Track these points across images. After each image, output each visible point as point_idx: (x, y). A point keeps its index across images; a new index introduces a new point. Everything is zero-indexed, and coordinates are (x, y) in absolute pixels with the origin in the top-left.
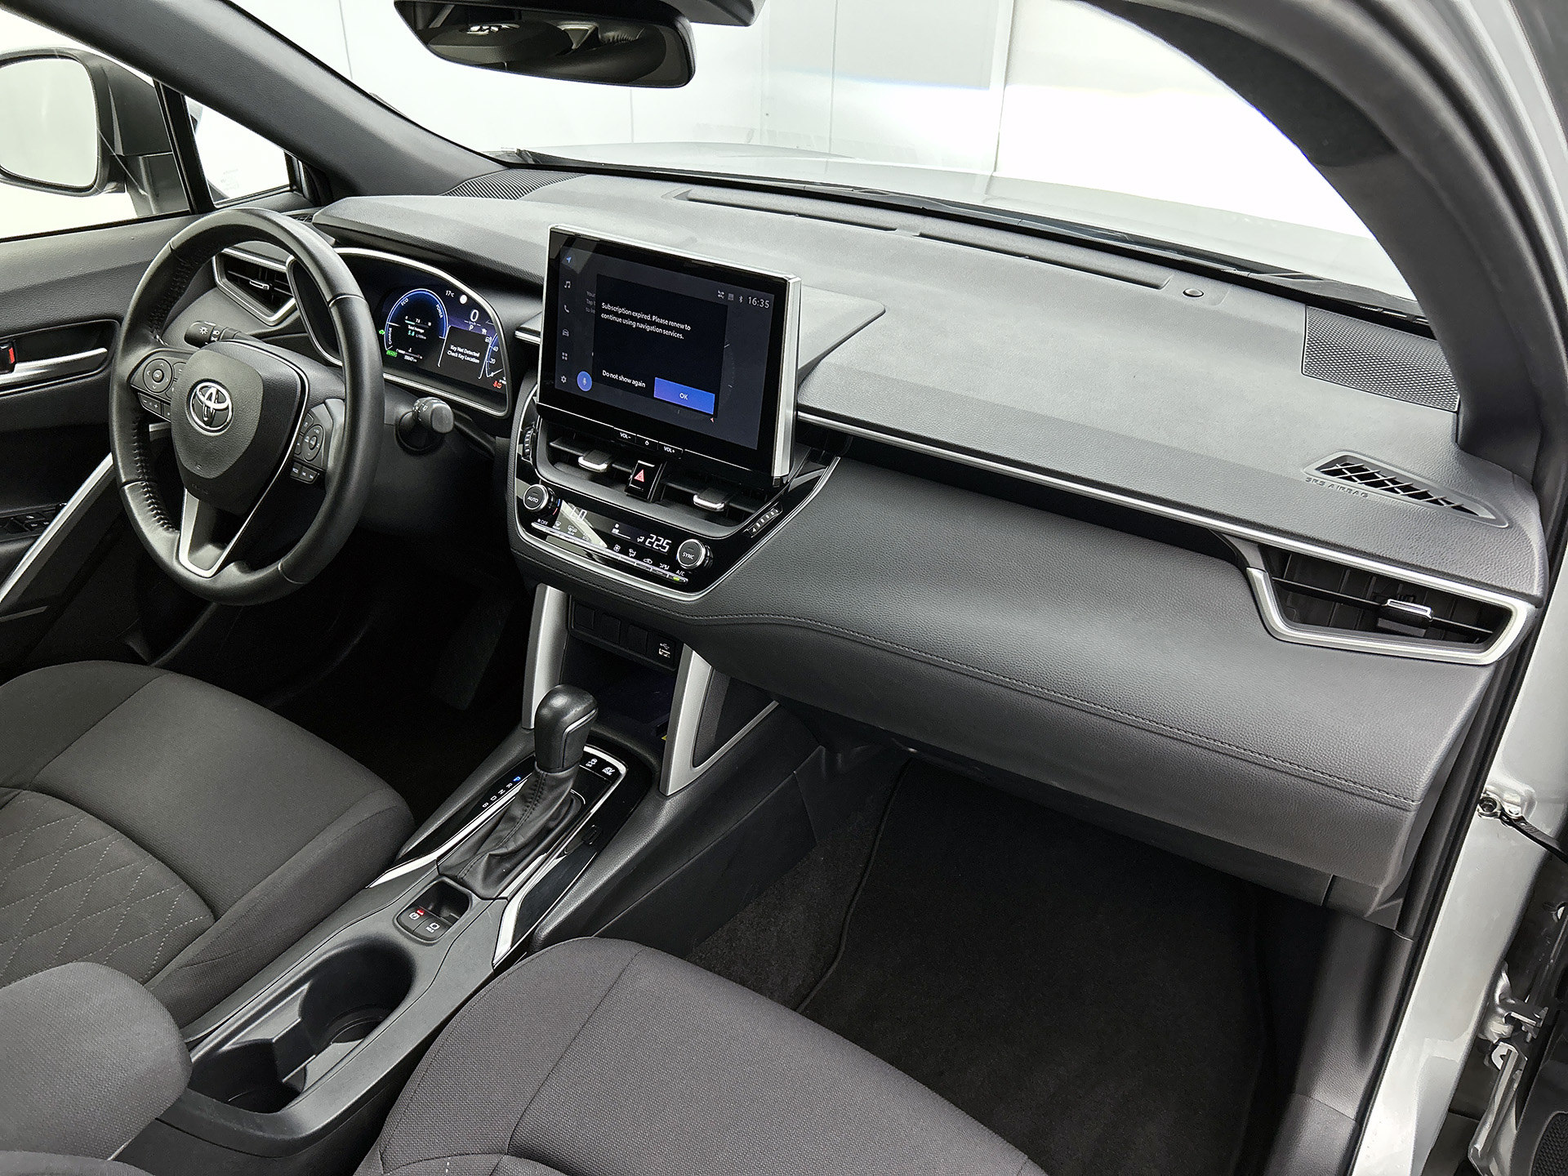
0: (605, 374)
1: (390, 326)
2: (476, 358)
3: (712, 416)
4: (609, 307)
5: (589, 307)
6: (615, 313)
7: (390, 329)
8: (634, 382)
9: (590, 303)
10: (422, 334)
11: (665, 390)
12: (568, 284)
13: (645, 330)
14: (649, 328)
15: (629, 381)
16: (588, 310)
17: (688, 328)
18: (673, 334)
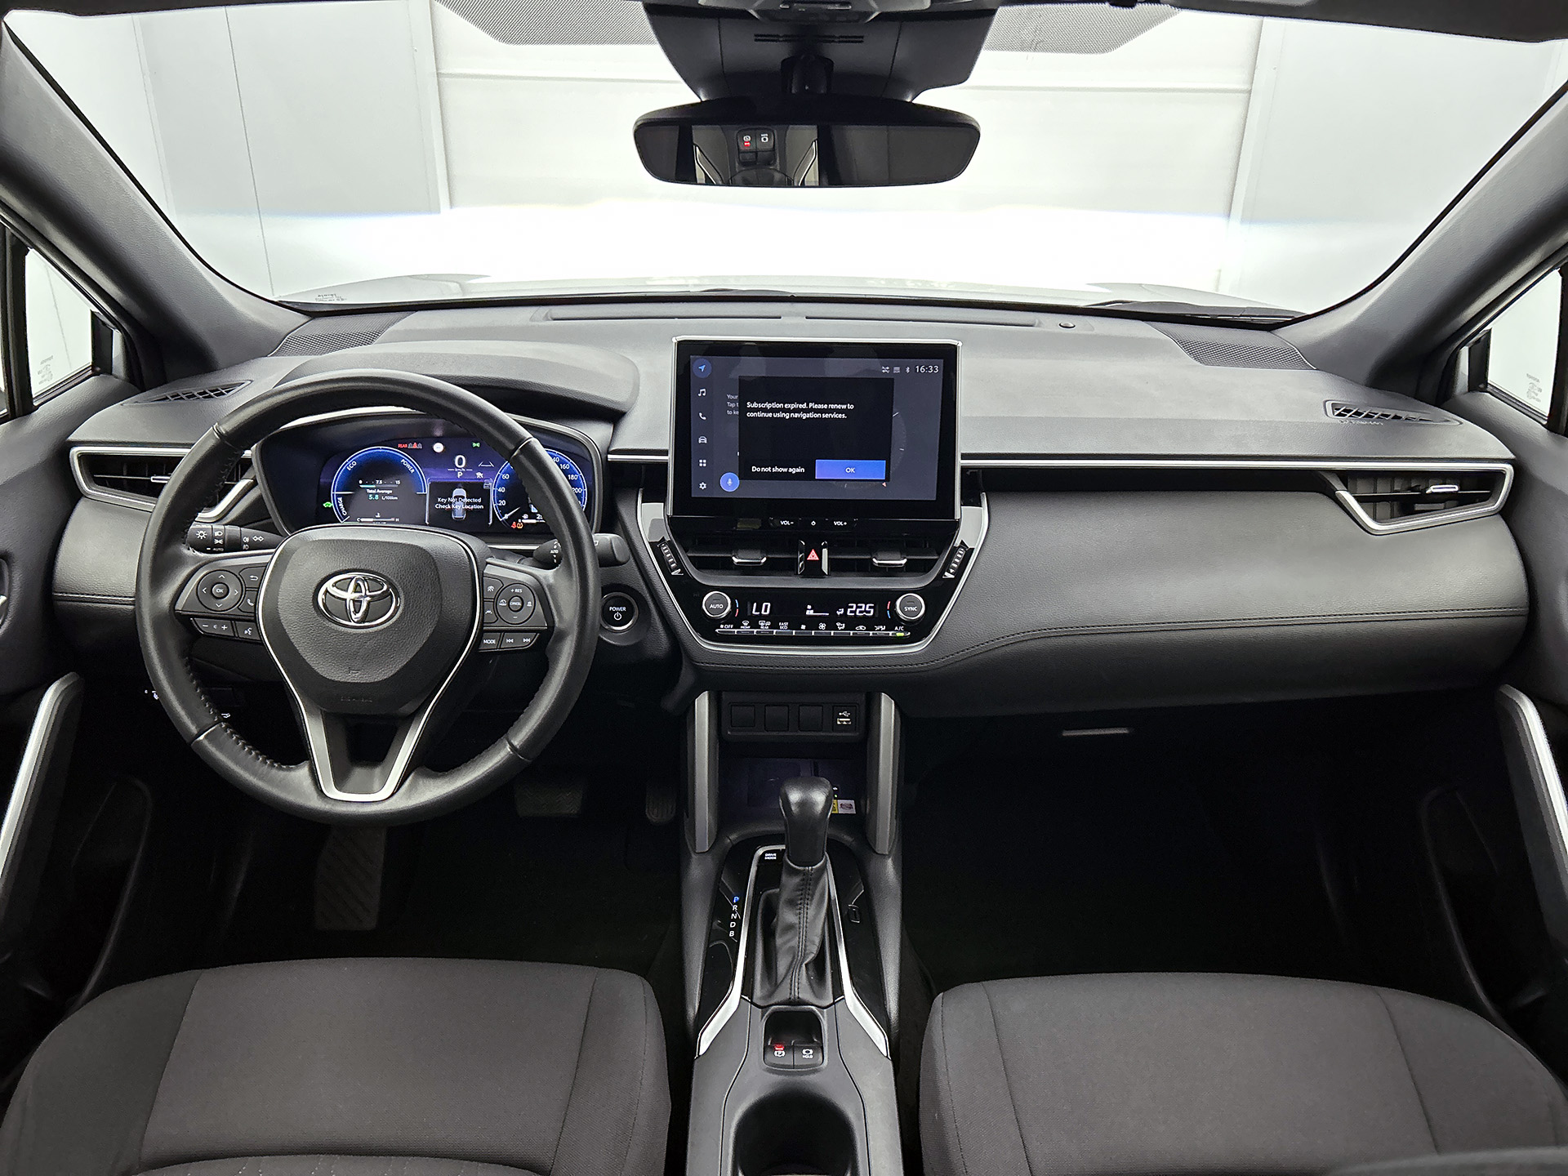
0: (754, 469)
1: (338, 496)
2: (478, 504)
3: (883, 481)
4: (755, 405)
5: (731, 409)
6: (761, 410)
7: (340, 499)
8: (791, 470)
9: (733, 405)
10: (390, 495)
11: (825, 469)
12: (703, 392)
13: (801, 418)
14: (804, 416)
15: (786, 470)
16: (729, 412)
17: (851, 407)
18: (835, 416)
